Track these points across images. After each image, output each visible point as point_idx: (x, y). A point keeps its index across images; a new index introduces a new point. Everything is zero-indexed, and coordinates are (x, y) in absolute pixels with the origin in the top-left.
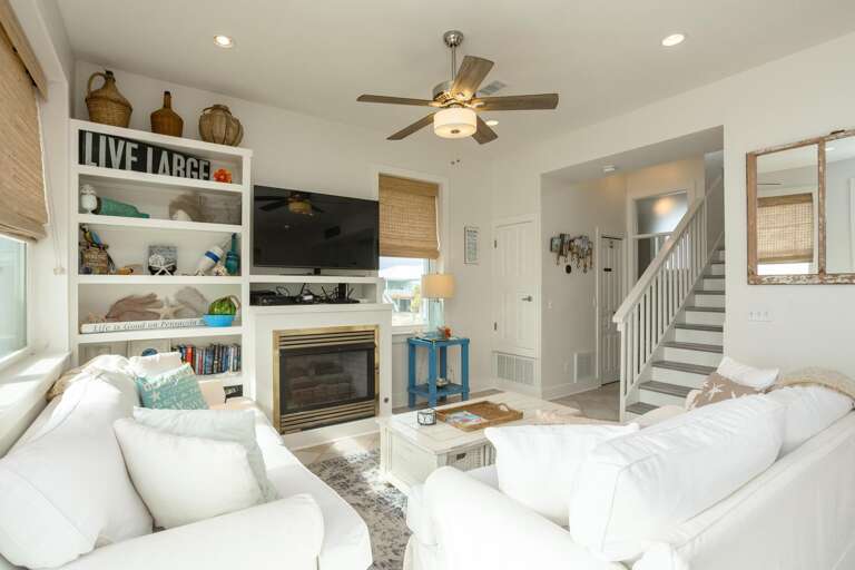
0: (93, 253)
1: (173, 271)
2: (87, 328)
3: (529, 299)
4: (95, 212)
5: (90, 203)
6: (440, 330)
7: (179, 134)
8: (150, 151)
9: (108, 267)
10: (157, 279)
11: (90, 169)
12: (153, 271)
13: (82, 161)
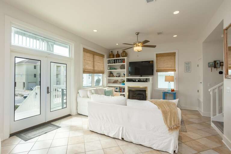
0: (111, 74)
1: (119, 77)
2: (108, 84)
3: (201, 83)
4: (110, 70)
5: (109, 68)
6: (172, 89)
7: (119, 57)
8: (116, 60)
9: (113, 76)
10: (117, 78)
11: (109, 64)
12: (117, 77)
13: (108, 63)
